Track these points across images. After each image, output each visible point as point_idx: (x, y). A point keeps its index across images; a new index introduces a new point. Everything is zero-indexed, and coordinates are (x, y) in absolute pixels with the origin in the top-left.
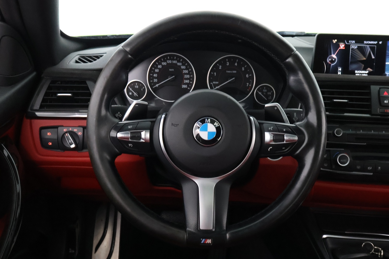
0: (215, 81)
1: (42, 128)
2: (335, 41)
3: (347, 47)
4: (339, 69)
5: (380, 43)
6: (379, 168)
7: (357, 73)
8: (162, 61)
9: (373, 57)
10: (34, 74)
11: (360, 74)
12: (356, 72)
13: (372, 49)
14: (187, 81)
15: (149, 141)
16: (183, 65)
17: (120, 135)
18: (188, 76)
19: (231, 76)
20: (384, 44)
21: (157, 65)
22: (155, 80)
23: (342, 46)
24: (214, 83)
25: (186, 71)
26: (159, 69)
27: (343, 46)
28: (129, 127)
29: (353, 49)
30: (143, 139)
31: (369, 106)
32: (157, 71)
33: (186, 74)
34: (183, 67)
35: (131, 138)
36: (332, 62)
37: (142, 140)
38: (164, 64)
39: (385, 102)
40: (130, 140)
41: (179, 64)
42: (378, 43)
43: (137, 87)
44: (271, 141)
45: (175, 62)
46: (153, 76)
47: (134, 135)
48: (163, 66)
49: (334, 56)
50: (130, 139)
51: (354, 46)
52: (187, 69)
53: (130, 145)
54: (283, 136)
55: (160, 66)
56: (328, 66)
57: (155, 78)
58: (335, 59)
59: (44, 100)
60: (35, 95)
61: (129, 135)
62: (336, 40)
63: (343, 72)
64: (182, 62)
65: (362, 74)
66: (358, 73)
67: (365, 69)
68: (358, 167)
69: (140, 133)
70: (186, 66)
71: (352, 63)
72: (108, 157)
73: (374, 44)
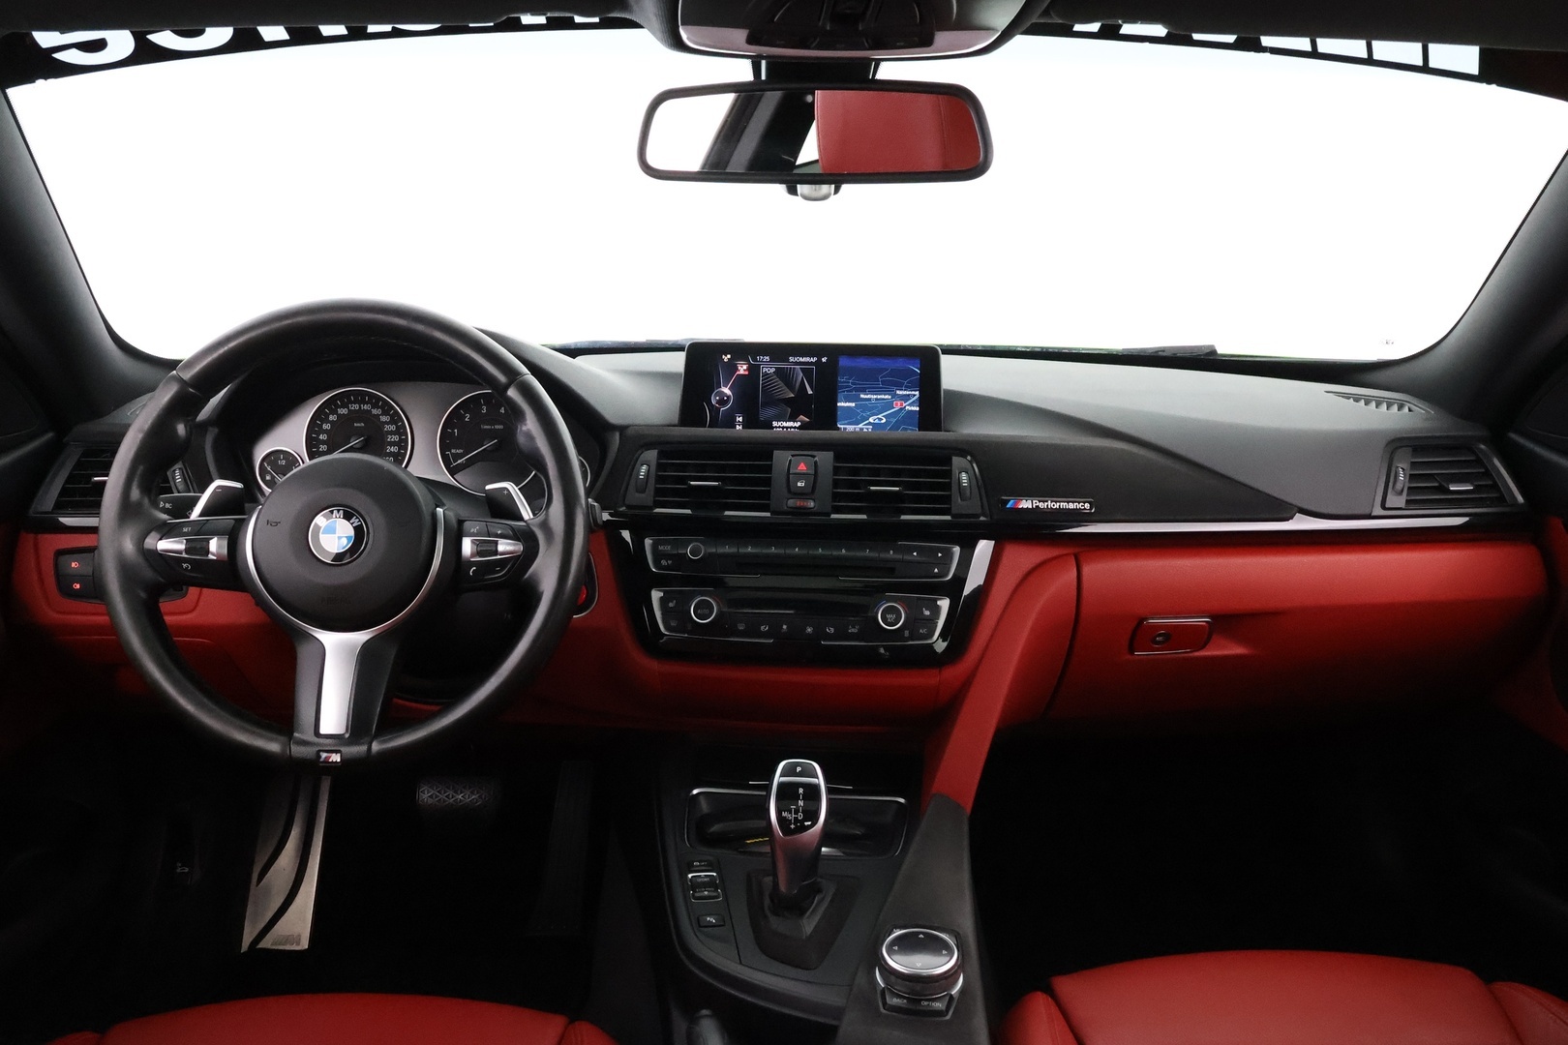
0: (456, 448)
1: (60, 553)
2: (726, 358)
3: (754, 370)
4: (738, 419)
5: (824, 360)
6: (785, 627)
7: (776, 427)
8: (338, 407)
9: (810, 392)
10: (50, 435)
11: (783, 428)
12: (775, 424)
13: (807, 372)
14: (395, 449)
15: (226, 558)
16: (385, 413)
17: (165, 545)
18: (396, 438)
19: (491, 434)
20: (833, 363)
21: (327, 416)
22: (323, 448)
23: (742, 369)
24: (453, 451)
25: (393, 428)
26: (332, 422)
27: (745, 367)
28: (185, 530)
29: (766, 374)
30: (213, 554)
31: (767, 495)
32: (327, 426)
33: (392, 433)
34: (384, 419)
35: (187, 551)
36: (723, 402)
37: (211, 557)
38: (343, 411)
39: (799, 484)
40: (184, 555)
41: (375, 411)
42: (819, 360)
43: (284, 462)
44: (473, 555)
45: (366, 407)
46: (317, 439)
47: (194, 545)
48: (339, 416)
49: (726, 391)
50: (186, 553)
51: (768, 368)
52: (391, 422)
53: (185, 565)
54: (496, 543)
55: (332, 418)
56: (715, 411)
57: (324, 442)
58: (728, 397)
59: (64, 492)
60: (48, 480)
61: (182, 547)
62: (729, 356)
63: (746, 425)
64: (382, 407)
65: (787, 428)
66: (779, 427)
67: (793, 418)
68: (741, 627)
69: (207, 541)
70: (392, 417)
71: (766, 404)
72: (143, 595)
73: (811, 363)
